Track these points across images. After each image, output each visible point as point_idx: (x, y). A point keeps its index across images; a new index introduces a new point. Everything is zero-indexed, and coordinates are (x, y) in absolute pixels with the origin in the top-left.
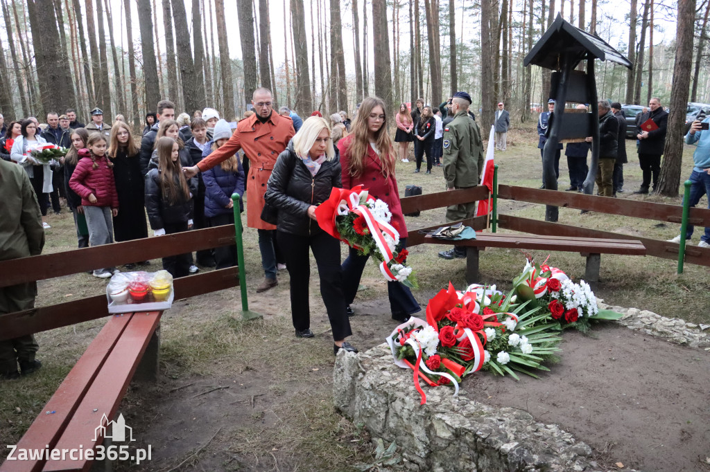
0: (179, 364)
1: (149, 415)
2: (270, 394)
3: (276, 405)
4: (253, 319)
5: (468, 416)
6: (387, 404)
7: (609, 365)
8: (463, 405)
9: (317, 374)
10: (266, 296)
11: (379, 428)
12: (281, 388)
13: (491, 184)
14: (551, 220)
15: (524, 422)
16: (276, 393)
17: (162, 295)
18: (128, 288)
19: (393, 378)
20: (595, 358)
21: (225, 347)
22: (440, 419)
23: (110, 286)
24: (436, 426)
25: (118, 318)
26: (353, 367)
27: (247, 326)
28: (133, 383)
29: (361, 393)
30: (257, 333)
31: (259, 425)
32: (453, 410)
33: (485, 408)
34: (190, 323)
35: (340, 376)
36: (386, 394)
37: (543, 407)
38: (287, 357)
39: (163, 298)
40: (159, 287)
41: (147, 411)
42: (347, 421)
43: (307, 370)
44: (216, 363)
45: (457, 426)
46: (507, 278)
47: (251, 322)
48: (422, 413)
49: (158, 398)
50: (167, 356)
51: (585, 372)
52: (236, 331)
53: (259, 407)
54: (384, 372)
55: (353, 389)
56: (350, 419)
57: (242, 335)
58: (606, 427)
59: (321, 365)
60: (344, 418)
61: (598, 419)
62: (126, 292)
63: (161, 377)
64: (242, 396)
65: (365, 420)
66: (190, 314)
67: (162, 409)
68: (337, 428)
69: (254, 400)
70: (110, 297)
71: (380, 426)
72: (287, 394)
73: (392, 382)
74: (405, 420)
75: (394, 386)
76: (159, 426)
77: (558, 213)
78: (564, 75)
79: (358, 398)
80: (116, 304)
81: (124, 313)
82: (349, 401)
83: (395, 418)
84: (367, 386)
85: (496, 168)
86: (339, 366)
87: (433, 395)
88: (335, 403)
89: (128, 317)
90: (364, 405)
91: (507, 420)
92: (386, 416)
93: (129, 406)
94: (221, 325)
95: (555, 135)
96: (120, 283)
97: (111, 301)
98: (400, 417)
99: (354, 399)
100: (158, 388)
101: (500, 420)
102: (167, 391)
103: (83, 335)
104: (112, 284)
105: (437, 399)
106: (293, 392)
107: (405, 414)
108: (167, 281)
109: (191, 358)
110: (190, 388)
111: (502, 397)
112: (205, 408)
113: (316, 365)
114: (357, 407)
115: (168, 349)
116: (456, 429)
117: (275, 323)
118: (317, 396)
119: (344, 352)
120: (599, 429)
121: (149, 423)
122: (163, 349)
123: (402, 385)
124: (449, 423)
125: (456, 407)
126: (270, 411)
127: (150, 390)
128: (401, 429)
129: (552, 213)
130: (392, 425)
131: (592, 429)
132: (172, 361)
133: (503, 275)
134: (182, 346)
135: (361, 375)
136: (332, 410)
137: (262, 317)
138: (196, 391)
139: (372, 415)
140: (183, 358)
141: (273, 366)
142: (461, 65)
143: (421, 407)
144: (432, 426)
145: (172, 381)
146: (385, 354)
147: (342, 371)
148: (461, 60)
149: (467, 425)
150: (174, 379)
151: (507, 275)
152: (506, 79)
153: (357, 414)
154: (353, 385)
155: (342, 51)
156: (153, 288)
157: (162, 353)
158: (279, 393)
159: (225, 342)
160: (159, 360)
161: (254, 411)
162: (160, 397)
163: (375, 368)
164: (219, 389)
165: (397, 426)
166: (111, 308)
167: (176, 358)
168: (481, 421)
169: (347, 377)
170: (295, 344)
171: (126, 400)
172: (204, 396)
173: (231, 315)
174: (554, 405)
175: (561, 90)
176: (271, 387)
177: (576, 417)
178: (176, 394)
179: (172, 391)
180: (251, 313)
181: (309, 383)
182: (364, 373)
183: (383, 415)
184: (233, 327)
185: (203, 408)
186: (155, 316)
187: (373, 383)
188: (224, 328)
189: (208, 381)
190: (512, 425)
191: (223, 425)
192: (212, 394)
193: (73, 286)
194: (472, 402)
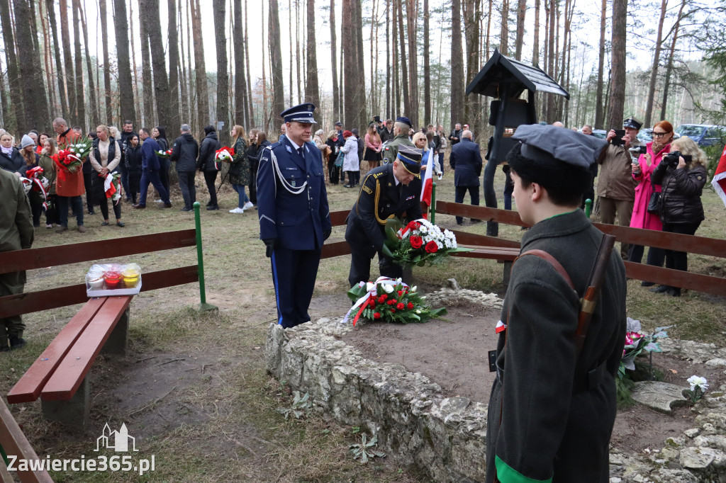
0: (144, 342)
1: (119, 378)
2: (218, 364)
3: (222, 372)
4: (209, 310)
5: (356, 368)
6: (302, 362)
7: (481, 339)
8: (357, 361)
9: (258, 351)
10: (224, 294)
11: (296, 383)
12: (228, 360)
13: (429, 199)
14: (492, 235)
15: (397, 371)
16: (223, 363)
17: (131, 283)
18: (103, 277)
19: (309, 344)
20: (472, 334)
21: (184, 331)
22: (337, 369)
23: (89, 275)
24: (335, 375)
25: (95, 301)
26: (280, 336)
27: (203, 315)
28: (105, 355)
29: (285, 356)
30: (212, 321)
31: (207, 385)
32: (348, 364)
33: (373, 363)
34: (155, 314)
35: (270, 344)
36: (301, 355)
37: (416, 364)
38: (235, 339)
39: (132, 285)
40: (129, 276)
41: (117, 375)
42: (276, 381)
43: (251, 349)
44: (175, 343)
45: (348, 373)
46: (437, 283)
47: (208, 312)
48: (325, 366)
49: (126, 366)
50: (135, 336)
51: (459, 343)
52: (194, 319)
53: (208, 373)
54: (303, 341)
55: (280, 354)
56: (277, 379)
57: (199, 322)
58: (458, 375)
59: (263, 345)
60: (273, 379)
61: (455, 371)
62: (102, 280)
63: (130, 351)
64: (194, 366)
65: (288, 378)
66: (156, 307)
67: (128, 374)
68: (267, 385)
69: (204, 368)
70: (89, 284)
71: (298, 381)
72: (232, 365)
73: (307, 347)
74: (314, 374)
75: (308, 349)
76: (126, 385)
77: (497, 229)
78: (503, 103)
79: (283, 360)
80: (93, 289)
81: (100, 297)
82: (277, 364)
83: (308, 373)
84: (289, 350)
85: (434, 186)
86: (270, 337)
87: (336, 355)
88: (267, 367)
89: (103, 300)
90: (287, 365)
91: (385, 369)
92: (302, 372)
93: (102, 372)
94: (182, 314)
95: (494, 158)
96: (96, 272)
97: (89, 286)
98: (310, 371)
99: (280, 362)
100: (127, 359)
101: (380, 370)
102: (134, 362)
103: (62, 322)
104: (91, 272)
105: (339, 357)
106: (236, 363)
107: (314, 369)
108: (136, 272)
109: (155, 339)
110: (152, 360)
111: (388, 357)
112: (165, 374)
113: (259, 345)
114: (282, 368)
115: (135, 331)
116: (347, 375)
117: (229, 315)
118: (256, 366)
119: (273, 325)
120: (452, 376)
121: (118, 383)
122: (131, 331)
123: (315, 348)
124: (342, 371)
125: (351, 362)
126: (217, 375)
127: (119, 360)
128: (312, 381)
129: (493, 229)
130: (306, 379)
131: (448, 377)
132: (139, 340)
133: (434, 280)
134: (147, 329)
135: (285, 342)
136: (265, 372)
137: (217, 309)
138: (157, 362)
139: (292, 373)
140: (148, 338)
141: (224, 346)
142: (439, 85)
143: (325, 362)
144: (331, 375)
145: (138, 355)
146: (308, 329)
147: (272, 340)
148: (439, 80)
149: (355, 372)
150: (140, 353)
151: (438, 280)
152: (477, 101)
153: (282, 374)
154: (279, 351)
155: (316, 70)
156: (124, 277)
157: (130, 334)
158: (225, 364)
159: (184, 327)
160: (128, 337)
161: (203, 376)
162: (127, 366)
163: (297, 338)
164: (177, 360)
165: (309, 379)
166: (90, 293)
167: (142, 338)
168: (366, 370)
169: (275, 345)
170: (243, 329)
171: (100, 367)
172: (164, 366)
173: (191, 307)
174: (426, 362)
175: (500, 117)
176: (220, 359)
177: (439, 369)
178: (140, 363)
179: (138, 362)
180: (208, 305)
181: (251, 357)
182: (288, 341)
183: (299, 372)
184: (192, 315)
185: (163, 373)
186: (125, 300)
187: (293, 347)
188: (185, 317)
189: (168, 356)
190: (387, 372)
191: (178, 385)
192: (170, 364)
193: (51, 283)
194: (365, 360)
